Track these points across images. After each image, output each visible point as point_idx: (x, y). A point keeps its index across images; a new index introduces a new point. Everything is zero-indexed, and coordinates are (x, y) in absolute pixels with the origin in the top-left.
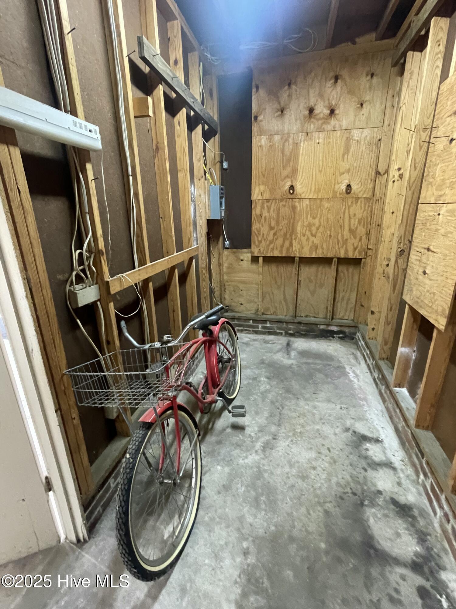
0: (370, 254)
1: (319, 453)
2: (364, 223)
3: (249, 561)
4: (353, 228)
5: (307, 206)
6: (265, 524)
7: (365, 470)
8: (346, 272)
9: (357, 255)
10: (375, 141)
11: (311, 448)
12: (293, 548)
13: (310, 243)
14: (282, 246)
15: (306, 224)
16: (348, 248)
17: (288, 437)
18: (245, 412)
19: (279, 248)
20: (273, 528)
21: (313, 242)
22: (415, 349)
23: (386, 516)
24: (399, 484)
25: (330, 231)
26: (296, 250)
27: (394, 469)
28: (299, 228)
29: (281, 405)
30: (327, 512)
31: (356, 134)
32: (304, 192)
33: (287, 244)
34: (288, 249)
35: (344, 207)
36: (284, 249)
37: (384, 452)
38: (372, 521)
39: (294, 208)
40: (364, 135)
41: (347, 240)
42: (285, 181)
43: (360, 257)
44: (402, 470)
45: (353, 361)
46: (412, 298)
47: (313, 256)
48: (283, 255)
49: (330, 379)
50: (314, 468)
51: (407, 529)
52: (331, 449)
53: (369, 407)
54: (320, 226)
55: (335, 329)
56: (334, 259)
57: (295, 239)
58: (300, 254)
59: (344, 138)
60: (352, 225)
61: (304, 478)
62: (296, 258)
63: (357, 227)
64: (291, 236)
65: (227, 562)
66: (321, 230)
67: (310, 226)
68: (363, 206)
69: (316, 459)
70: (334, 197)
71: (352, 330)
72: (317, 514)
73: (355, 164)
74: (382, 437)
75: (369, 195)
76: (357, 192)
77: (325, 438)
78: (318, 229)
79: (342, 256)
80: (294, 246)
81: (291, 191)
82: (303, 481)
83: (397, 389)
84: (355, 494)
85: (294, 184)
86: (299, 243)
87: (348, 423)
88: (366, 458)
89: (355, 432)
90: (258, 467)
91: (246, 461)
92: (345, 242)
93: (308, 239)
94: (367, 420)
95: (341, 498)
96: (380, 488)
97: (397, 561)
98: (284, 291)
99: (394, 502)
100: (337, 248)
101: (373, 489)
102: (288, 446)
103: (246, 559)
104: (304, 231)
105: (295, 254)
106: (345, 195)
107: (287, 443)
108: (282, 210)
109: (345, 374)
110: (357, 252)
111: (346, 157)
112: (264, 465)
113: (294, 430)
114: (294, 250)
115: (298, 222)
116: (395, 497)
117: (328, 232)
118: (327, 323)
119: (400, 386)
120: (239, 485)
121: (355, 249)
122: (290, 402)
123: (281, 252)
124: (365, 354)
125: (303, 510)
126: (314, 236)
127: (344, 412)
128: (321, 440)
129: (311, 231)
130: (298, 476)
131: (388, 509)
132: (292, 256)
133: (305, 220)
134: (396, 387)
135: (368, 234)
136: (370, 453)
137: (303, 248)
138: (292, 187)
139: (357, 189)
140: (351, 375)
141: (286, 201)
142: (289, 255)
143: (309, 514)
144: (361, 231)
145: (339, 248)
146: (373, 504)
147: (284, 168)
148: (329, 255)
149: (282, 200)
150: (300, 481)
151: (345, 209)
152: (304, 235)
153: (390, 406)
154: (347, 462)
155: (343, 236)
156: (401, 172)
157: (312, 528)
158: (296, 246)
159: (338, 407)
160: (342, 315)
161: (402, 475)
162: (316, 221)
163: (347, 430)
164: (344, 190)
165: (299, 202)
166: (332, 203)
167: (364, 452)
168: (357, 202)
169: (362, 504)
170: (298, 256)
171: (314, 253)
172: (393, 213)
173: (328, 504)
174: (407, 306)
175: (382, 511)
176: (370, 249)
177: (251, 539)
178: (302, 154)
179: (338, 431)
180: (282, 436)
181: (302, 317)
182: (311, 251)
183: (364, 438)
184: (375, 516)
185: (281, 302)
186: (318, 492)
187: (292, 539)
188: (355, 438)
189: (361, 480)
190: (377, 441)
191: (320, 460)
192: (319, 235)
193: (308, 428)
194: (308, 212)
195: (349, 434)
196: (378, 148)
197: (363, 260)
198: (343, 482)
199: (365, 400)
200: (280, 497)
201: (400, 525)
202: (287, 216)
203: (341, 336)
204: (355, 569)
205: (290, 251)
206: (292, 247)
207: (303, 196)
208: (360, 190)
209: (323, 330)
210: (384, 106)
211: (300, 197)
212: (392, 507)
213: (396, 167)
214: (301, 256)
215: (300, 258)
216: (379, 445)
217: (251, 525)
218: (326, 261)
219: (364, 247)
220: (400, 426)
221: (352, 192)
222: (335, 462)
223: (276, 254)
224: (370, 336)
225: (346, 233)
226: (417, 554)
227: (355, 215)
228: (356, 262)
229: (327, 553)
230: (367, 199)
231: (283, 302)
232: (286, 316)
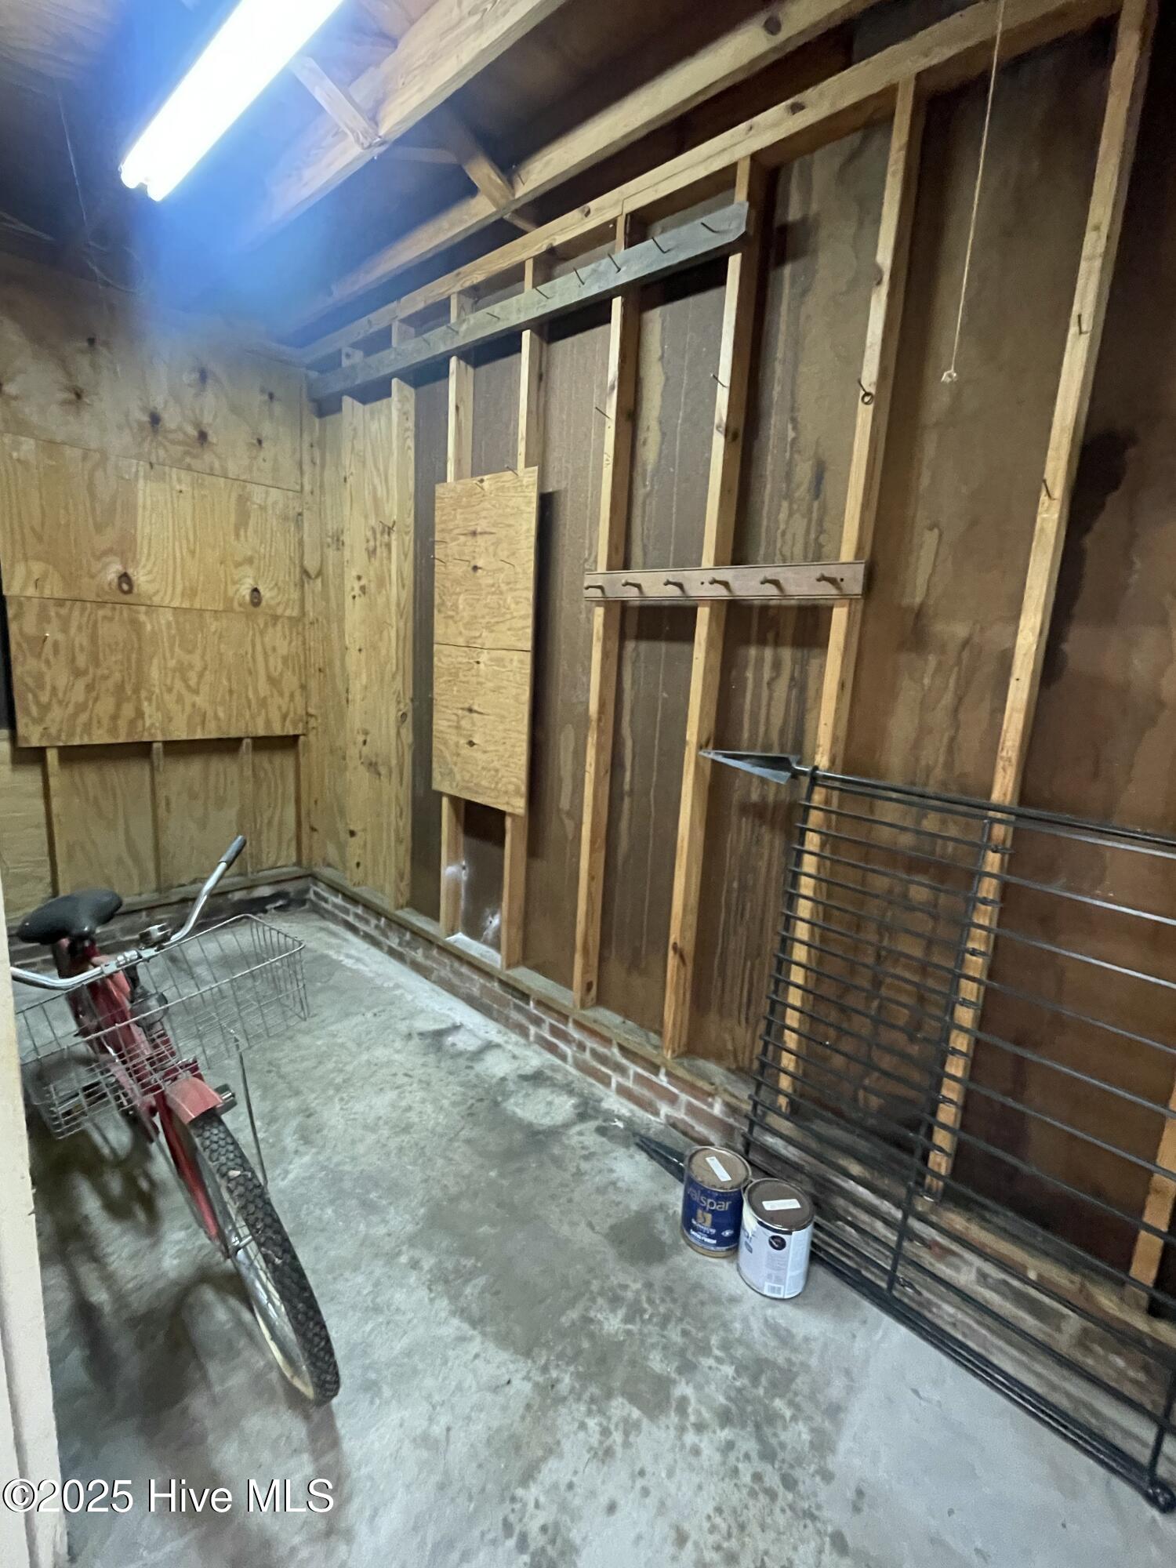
0: (315, 725)
1: (397, 1088)
2: (294, 668)
3: (426, 1267)
4: (276, 674)
5: (169, 625)
6: (407, 1216)
7: (471, 1068)
8: (266, 765)
9: (291, 731)
10: (292, 514)
11: (381, 1089)
12: (465, 1206)
13: (188, 709)
14: (115, 717)
15: (172, 663)
16: (270, 715)
17: (331, 1098)
18: (233, 1095)
19: (106, 721)
20: (422, 1211)
21: (194, 705)
22: (464, 863)
23: (527, 1095)
24: (514, 1057)
25: (229, 680)
26: (153, 725)
27: (498, 1046)
28: (155, 673)
29: (270, 1063)
30: (468, 1142)
31: (258, 494)
32: (158, 591)
33: (128, 711)
34: (132, 723)
35: (251, 633)
36: (122, 724)
37: (475, 1035)
38: (519, 1112)
39: (136, 625)
40: (270, 501)
41: (265, 698)
42: (106, 559)
43: (297, 733)
44: (507, 1042)
45: (333, 941)
46: (455, 784)
47: (199, 736)
48: (120, 740)
49: (319, 984)
50: (409, 1108)
51: (553, 1092)
52: (410, 1073)
53: (411, 992)
54: (205, 668)
55: (265, 891)
56: (245, 742)
57: (149, 700)
58: (164, 735)
59: (234, 496)
60: (272, 669)
61: (407, 1129)
62: (155, 745)
63: (281, 674)
64: (136, 690)
65: (399, 1297)
66: (209, 677)
67: (182, 670)
68: (287, 633)
69: (400, 1097)
70: (229, 609)
71: (300, 884)
72: (460, 1150)
73: (262, 550)
74: (458, 1020)
75: (295, 613)
76: (273, 603)
77: (389, 1063)
78: (201, 676)
79: (261, 732)
80: (146, 716)
81: (125, 587)
82: (409, 1133)
83: (451, 939)
84: (481, 1100)
85: (130, 571)
86: (158, 709)
87: (403, 1027)
88: (460, 1054)
89: (421, 1034)
90: (323, 1168)
91: (291, 1176)
92: (263, 703)
93: (180, 699)
94: (422, 1011)
95: (471, 1115)
96: (502, 1075)
97: (567, 1126)
98: (127, 832)
99: (524, 1078)
100: (248, 717)
101: (494, 1081)
102: (342, 1109)
103: (421, 1269)
104: (169, 682)
105: (151, 735)
106: (251, 608)
107: (338, 1107)
108: (104, 630)
109: (338, 965)
110: (288, 723)
111: (242, 533)
112: (329, 1159)
113: (331, 1083)
114: (148, 724)
115: (151, 658)
116: (520, 1072)
117: (225, 682)
118: (249, 884)
119: (453, 932)
120: (318, 1212)
121: (284, 717)
122: (282, 1050)
123: (113, 730)
124: (351, 919)
125: (440, 1162)
126: (196, 692)
127: (384, 1017)
128: (384, 1071)
129: (185, 680)
130: (397, 1134)
131: (523, 1088)
132: (146, 739)
133: (168, 655)
134: (449, 936)
135: (303, 687)
136: (461, 1046)
137: (170, 719)
138: (125, 577)
139: (272, 598)
140: (348, 962)
141: (114, 609)
142: (136, 738)
143: (451, 1160)
144: (291, 681)
145: (253, 717)
146: (507, 1095)
147: (99, 528)
148: (233, 734)
149: (102, 604)
150: (406, 1138)
151: (254, 635)
152: (170, 690)
153: (445, 973)
154: (442, 1074)
155: (256, 691)
156: (363, 582)
157: (467, 1169)
158: (152, 717)
159: (369, 1015)
160: (272, 858)
161: (510, 1047)
162: (196, 660)
163: (409, 1036)
164: (248, 598)
165: (146, 613)
166: (224, 621)
167: (451, 1050)
168: (275, 625)
169: (496, 1104)
170: (160, 738)
171: (199, 730)
172: (360, 650)
173: (463, 1133)
174: (445, 801)
175: (520, 1095)
176: (311, 716)
177: (404, 1248)
178: (144, 507)
179: (398, 1045)
180: (318, 1104)
181: (183, 885)
182: (190, 726)
183: (439, 1034)
184: (517, 1104)
185: (120, 861)
186: (439, 1129)
187: (454, 1199)
188: (428, 1041)
189: (475, 1081)
190: (456, 1028)
191: (407, 1094)
192: (205, 689)
193: (349, 1068)
194: (174, 637)
195: (416, 1040)
196: (299, 527)
197: (302, 738)
198: (459, 1098)
199: (397, 986)
200: (395, 1174)
201: (544, 1093)
202: (121, 644)
203: (280, 903)
204: (541, 1165)
205: (140, 729)
206: (143, 718)
207: (156, 600)
208: (277, 601)
209: (241, 902)
210: (298, 455)
211: (149, 603)
212: (525, 1083)
213: (354, 574)
214: (169, 739)
215: (165, 743)
216: (462, 1029)
217: (389, 1235)
218: (227, 746)
219: (301, 711)
220: (476, 991)
221: (264, 603)
222: (428, 1084)
223: (100, 737)
224: (356, 880)
225: (263, 687)
226: (576, 1107)
227: (274, 649)
228: (288, 743)
229: (502, 1175)
230: (294, 622)
231: (129, 862)
232: (140, 894)
